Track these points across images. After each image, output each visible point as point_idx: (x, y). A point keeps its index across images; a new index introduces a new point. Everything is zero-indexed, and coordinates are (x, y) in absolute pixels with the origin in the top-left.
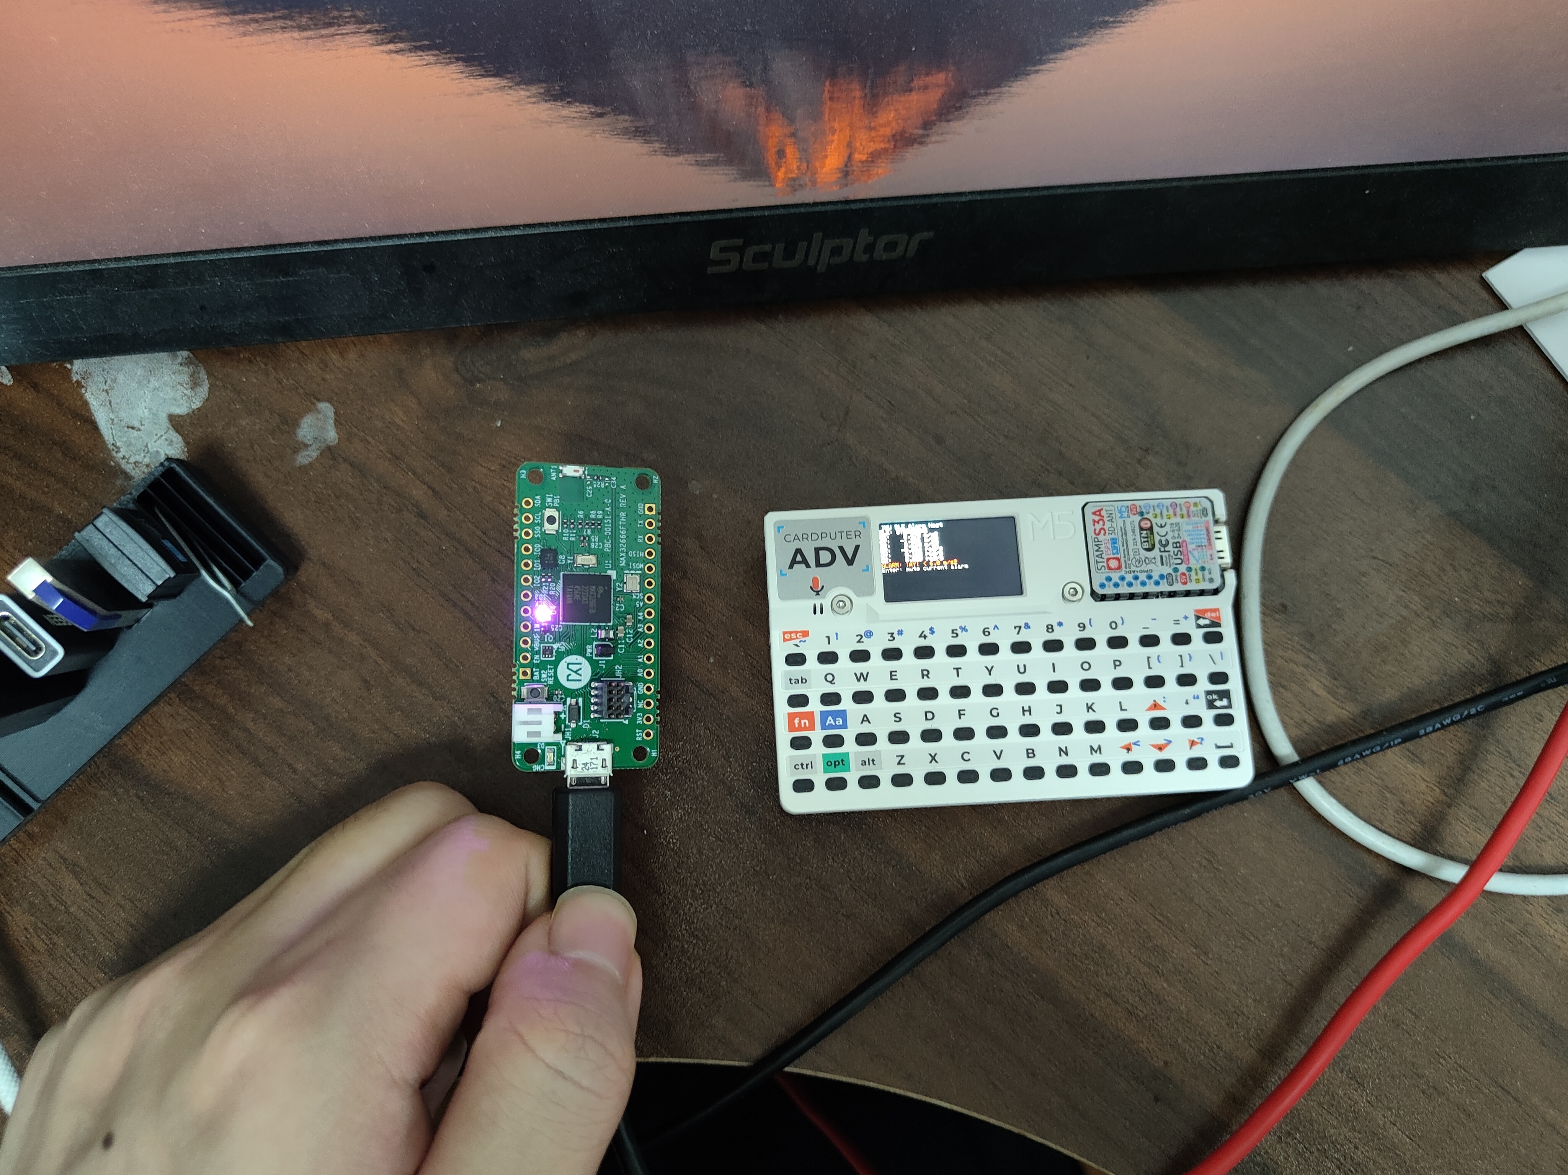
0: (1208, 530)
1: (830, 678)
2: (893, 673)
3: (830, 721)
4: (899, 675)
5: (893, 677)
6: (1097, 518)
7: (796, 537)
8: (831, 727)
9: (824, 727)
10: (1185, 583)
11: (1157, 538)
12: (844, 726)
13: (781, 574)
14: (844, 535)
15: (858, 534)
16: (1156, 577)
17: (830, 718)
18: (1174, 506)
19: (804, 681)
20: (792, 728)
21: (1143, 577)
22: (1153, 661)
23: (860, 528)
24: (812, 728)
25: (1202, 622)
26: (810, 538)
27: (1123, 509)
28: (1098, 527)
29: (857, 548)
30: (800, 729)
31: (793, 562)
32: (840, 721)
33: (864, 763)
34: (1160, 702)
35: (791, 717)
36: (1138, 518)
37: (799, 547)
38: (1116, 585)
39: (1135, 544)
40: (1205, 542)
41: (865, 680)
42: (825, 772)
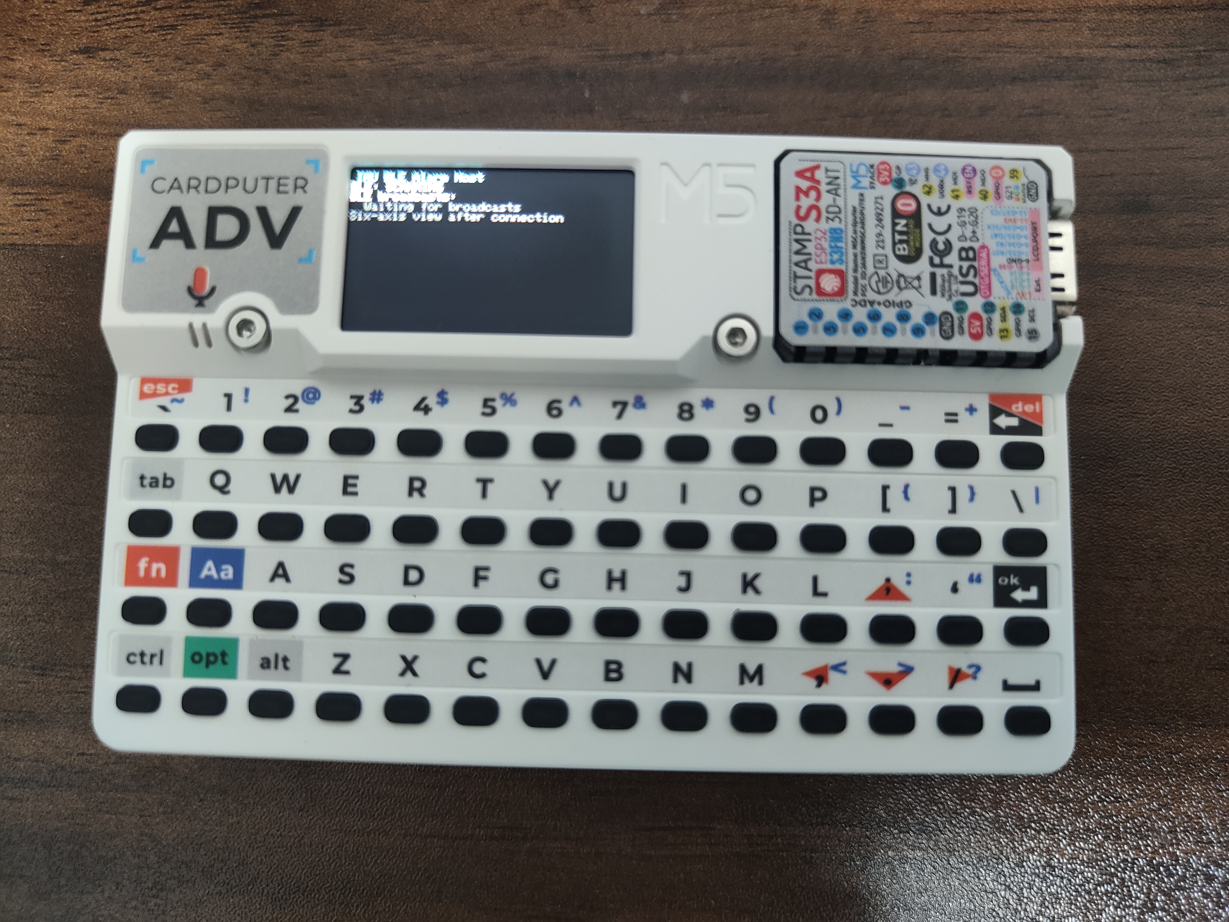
0: (1035, 229)
1: (220, 480)
2: (350, 481)
3: (209, 569)
4: (361, 486)
5: (350, 489)
6: (804, 184)
7: (176, 185)
8: (209, 583)
9: (195, 582)
10: (977, 337)
11: (927, 236)
12: (236, 583)
13: (133, 257)
14: (273, 184)
15: (302, 183)
16: (917, 317)
17: (210, 564)
18: (969, 172)
19: (168, 482)
20: (131, 578)
21: (889, 315)
22: (895, 497)
23: (307, 172)
24: (171, 581)
25: (1003, 421)
26: (202, 188)
27: (863, 170)
28: (806, 202)
29: (295, 212)
30: (148, 581)
31: (162, 234)
32: (228, 572)
33: (265, 664)
34: (899, 582)
35: (133, 554)
36: (890, 191)
37: (177, 204)
38: (830, 329)
39: (880, 244)
40: (1026, 252)
41: (291, 490)
42: (187, 673)
